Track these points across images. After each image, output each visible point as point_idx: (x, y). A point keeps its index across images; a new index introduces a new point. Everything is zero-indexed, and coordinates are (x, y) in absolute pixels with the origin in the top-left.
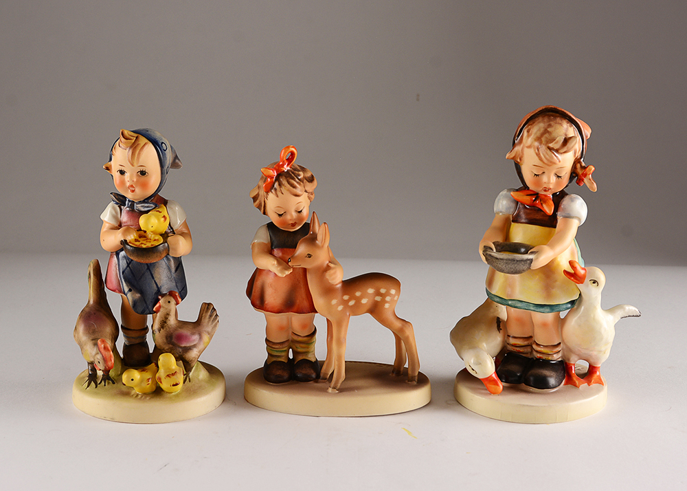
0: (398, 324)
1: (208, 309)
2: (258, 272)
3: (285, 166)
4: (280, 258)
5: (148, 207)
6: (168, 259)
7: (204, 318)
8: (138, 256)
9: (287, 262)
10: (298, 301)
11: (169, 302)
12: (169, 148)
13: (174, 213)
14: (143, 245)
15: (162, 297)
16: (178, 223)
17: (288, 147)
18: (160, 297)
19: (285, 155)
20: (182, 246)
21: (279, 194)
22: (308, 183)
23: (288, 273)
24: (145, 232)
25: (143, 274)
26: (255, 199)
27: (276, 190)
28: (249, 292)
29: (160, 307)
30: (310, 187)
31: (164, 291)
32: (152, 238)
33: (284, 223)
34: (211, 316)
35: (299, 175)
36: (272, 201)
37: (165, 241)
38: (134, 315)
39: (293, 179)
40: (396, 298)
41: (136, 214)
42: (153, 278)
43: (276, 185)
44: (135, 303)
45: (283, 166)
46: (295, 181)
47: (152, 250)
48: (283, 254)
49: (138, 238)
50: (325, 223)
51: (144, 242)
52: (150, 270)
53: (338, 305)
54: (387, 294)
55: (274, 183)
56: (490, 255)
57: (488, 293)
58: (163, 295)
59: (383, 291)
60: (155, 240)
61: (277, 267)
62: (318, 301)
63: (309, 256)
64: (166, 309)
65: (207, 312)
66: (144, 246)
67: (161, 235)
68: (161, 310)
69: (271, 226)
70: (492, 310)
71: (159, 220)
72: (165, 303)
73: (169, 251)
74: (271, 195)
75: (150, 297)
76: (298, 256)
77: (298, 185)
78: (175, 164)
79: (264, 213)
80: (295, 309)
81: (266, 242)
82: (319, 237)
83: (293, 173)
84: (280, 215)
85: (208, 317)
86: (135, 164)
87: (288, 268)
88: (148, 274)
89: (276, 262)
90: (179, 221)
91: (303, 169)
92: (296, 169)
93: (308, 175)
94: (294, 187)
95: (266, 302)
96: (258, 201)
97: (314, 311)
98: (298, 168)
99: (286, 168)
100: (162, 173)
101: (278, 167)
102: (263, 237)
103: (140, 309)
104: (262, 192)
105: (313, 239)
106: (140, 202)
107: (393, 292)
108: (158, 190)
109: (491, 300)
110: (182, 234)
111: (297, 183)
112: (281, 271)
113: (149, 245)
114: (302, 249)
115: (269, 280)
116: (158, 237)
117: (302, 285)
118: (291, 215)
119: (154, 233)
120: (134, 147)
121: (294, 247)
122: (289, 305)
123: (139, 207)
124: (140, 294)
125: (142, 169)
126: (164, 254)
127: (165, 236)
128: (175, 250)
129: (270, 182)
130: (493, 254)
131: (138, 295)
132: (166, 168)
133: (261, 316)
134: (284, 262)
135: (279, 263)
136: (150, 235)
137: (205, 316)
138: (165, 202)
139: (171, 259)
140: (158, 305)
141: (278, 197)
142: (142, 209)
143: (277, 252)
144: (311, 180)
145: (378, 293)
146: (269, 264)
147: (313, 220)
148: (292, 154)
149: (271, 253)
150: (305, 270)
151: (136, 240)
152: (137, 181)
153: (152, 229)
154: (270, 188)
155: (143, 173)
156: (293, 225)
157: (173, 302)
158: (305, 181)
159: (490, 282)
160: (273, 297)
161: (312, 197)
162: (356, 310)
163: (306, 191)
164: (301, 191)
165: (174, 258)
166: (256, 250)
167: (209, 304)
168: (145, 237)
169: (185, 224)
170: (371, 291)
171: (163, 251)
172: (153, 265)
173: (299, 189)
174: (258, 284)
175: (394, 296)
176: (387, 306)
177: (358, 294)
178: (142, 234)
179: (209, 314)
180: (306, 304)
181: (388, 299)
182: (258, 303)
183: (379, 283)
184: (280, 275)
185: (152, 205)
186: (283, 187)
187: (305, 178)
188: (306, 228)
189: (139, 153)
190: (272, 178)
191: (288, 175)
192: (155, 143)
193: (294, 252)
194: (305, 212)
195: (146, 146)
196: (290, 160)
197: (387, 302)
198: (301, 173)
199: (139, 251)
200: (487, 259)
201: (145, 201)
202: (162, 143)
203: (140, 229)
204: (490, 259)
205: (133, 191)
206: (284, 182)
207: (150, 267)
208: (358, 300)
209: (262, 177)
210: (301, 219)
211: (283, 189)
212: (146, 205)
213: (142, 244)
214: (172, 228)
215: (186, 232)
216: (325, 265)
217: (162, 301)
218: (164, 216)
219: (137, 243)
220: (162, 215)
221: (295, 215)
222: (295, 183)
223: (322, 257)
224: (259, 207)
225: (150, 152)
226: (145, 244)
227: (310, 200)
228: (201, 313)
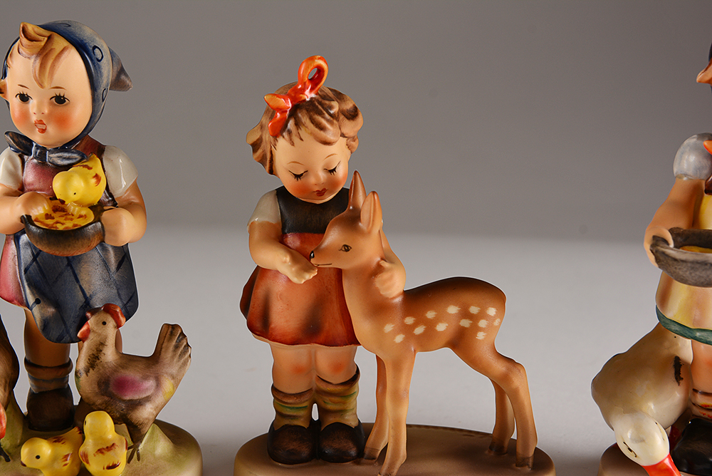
0: (500, 367)
1: (172, 334)
2: (259, 274)
3: (307, 92)
4: (297, 250)
5: (68, 159)
6: (104, 249)
7: (165, 352)
8: (49, 244)
9: (309, 258)
10: (327, 326)
11: (104, 323)
12: (107, 57)
13: (116, 169)
14: (58, 225)
15: (92, 314)
16: (122, 186)
17: (312, 59)
18: (89, 314)
19: (307, 72)
20: (127, 227)
21: (296, 140)
22: (346, 121)
23: (309, 276)
24: (63, 202)
25: (61, 274)
26: (256, 146)
27: (290, 132)
28: (245, 306)
29: (88, 331)
30: (350, 128)
31: (97, 303)
32: (75, 213)
33: (305, 189)
34: (177, 347)
35: (331, 107)
36: (283, 152)
37: (98, 219)
38: (46, 345)
39: (321, 114)
40: (496, 323)
41: (49, 170)
42: (77, 281)
43: (291, 124)
44: (46, 324)
45: (303, 91)
46: (324, 117)
47: (76, 234)
48: (302, 242)
49: (50, 212)
50: (374, 192)
51: (62, 220)
52: (72, 268)
53: (395, 333)
54: (481, 314)
55: (288, 122)
56: (663, 253)
57: (660, 316)
58: (95, 311)
59: (474, 310)
60: (81, 216)
61: (291, 266)
62: (362, 327)
63: (347, 248)
64: (100, 335)
65: (170, 339)
66: (60, 227)
67: (92, 207)
68: (91, 336)
69: (282, 193)
70: (666, 344)
71: (86, 181)
72: (97, 324)
73: (104, 235)
74: (282, 143)
75: (72, 316)
76: (326, 248)
77: (328, 125)
78: (119, 83)
79: (272, 171)
80: (322, 337)
81: (274, 223)
82: (365, 216)
83: (320, 103)
84: (298, 177)
85: (171, 348)
86: (46, 84)
87: (309, 268)
88: (68, 273)
89: (288, 259)
90: (124, 183)
91: (339, 96)
92: (325, 97)
93: (348, 106)
94: (322, 128)
95: (273, 326)
96: (260, 151)
97: (353, 341)
98: (331, 94)
99: (309, 95)
100: (94, 100)
101: (294, 93)
102: (269, 213)
103: (55, 333)
104: (267, 137)
105: (353, 221)
106: (57, 150)
107: (492, 311)
109: (664, 328)
110: (129, 206)
111: (328, 121)
112: (299, 274)
113: (69, 225)
114: (333, 237)
115: (278, 287)
116: (85, 211)
117: (334, 297)
118: (317, 176)
119: (80, 204)
120: (44, 54)
121: (321, 230)
122: (311, 332)
123: (54, 158)
124: (55, 308)
125: (58, 92)
126: (95, 242)
127: (98, 209)
128: (115, 234)
129: (281, 119)
130: (668, 251)
131: (51, 310)
132: (100, 91)
133: (263, 349)
134: (302, 258)
135: (295, 260)
137: (167, 348)
138: (99, 150)
139: (110, 249)
140: (84, 328)
141: (293, 144)
142: (60, 162)
143: (293, 240)
144: (352, 115)
145: (465, 314)
146: (278, 260)
147: (354, 184)
148: (320, 71)
149: (281, 240)
150: (339, 273)
151: (48, 216)
152: (50, 114)
153: (76, 198)
154: (279, 130)
155: (60, 100)
156: (321, 193)
157: (111, 323)
158: (342, 117)
159: (663, 297)
160: (285, 316)
161: (355, 144)
162: (426, 342)
163: (343, 135)
164: (334, 135)
165: (115, 248)
166: (256, 235)
167: (175, 327)
168: (63, 210)
169: (135, 188)
170: (453, 310)
171: (94, 235)
172: (78, 259)
173: (331, 132)
174: (259, 293)
175: (494, 318)
176: (481, 336)
177: (430, 315)
178: (59, 207)
179: (174, 343)
180: (340, 330)
181: (482, 323)
182: (258, 325)
183: (467, 297)
184: (295, 280)
185: (75, 155)
186: (303, 128)
187: (342, 112)
188: (344, 197)
189: (53, 66)
190: (283, 111)
191: (314, 108)
193: (321, 240)
194: (341, 172)
195: (66, 53)
196: (315, 81)
197: (480, 329)
198: (335, 104)
199: (52, 235)
200: (658, 260)
201: (65, 147)
202: (95, 47)
203: (53, 197)
204: (662, 259)
205: (43, 131)
206: (305, 119)
207: (72, 263)
208: (430, 325)
209: (268, 109)
210: (333, 183)
211: (303, 132)
212: (66, 155)
213: (57, 222)
214: (111, 195)
215: (136, 201)
216: (374, 264)
217: (92, 321)
218: (97, 176)
219: (50, 222)
220: (93, 172)
221: (322, 176)
222: (324, 122)
223: (368, 251)
224: (262, 160)
225: (72, 65)
226: (63, 224)
227: (350, 151)
228: (161, 342)
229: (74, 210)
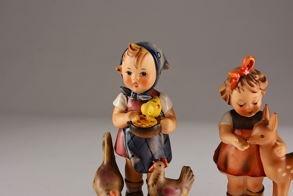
1: (187, 171)
3: (246, 71)
4: (240, 136)
5: (147, 98)
6: (160, 135)
7: (184, 178)
8: (140, 133)
9: (246, 140)
10: (252, 168)
11: (160, 166)
12: (162, 56)
13: (165, 102)
14: (143, 125)
15: (155, 162)
16: (167, 109)
17: (249, 57)
18: (154, 162)
19: (246, 62)
20: (170, 126)
21: (241, 91)
22: (262, 83)
23: (246, 148)
24: (145, 116)
25: (142, 145)
26: (222, 93)
27: (239, 88)
28: (216, 158)
29: (154, 168)
30: (263, 86)
31: (156, 157)
32: (149, 120)
33: (244, 111)
34: (189, 176)
35: (256, 77)
36: (235, 96)
37: (159, 123)
38: (134, 172)
39: (252, 80)
41: (139, 103)
42: (149, 148)
43: (239, 84)
44: (136, 165)
45: (244, 71)
46: (253, 82)
47: (150, 129)
48: (242, 133)
49: (139, 120)
50: (275, 113)
51: (144, 123)
52: (147, 142)
53: (282, 172)
55: (238, 83)
58: (156, 161)
60: (151, 122)
61: (238, 143)
62: (268, 169)
63: (263, 136)
64: (158, 170)
65: (186, 173)
66: (144, 126)
67: (156, 118)
68: (155, 171)
69: (233, 112)
71: (155, 107)
72: (157, 166)
73: (161, 130)
74: (235, 92)
75: (147, 162)
76: (254, 136)
77: (255, 85)
78: (165, 67)
79: (229, 103)
80: (250, 173)
81: (230, 125)
82: (271, 123)
83: (252, 76)
84: (241, 106)
85: (187, 176)
86: (139, 68)
87: (246, 144)
88: (145, 145)
89: (237, 140)
90: (168, 108)
91: (258, 73)
92: (253, 73)
93: (262, 76)
94: (252, 86)
95: (229, 168)
96: (224, 95)
97: (264, 175)
98: (255, 72)
99: (247, 72)
100: (157, 74)
101: (240, 71)
102: (228, 121)
103: (139, 169)
104: (228, 89)
105: (265, 125)
106: (141, 94)
108: (154, 86)
110: (170, 117)
111: (255, 83)
112: (242, 147)
113: (147, 125)
114: (257, 131)
115: (231, 152)
116: (153, 120)
117: (255, 156)
118: (249, 106)
119: (151, 116)
120: (138, 56)
122: (246, 171)
123: (140, 97)
124: (140, 159)
125: (143, 71)
126: (158, 132)
127: (158, 118)
128: (166, 129)
129: (235, 82)
131: (138, 160)
132: (160, 70)
134: (243, 140)
135: (240, 141)
136: (148, 118)
137: (185, 176)
138: (158, 94)
139: (162, 135)
140: (152, 167)
141: (240, 93)
142: (143, 99)
144: (264, 80)
146: (232, 141)
147: (265, 109)
148: (251, 62)
149: (233, 132)
150: (258, 146)
151: (138, 122)
152: (140, 80)
153: (150, 114)
154: (234, 87)
155: (144, 74)
156: (250, 113)
157: (163, 165)
158: (260, 81)
160: (234, 164)
161: (265, 92)
163: (260, 89)
164: (257, 89)
165: (164, 135)
166: (222, 130)
167: (188, 167)
168: (144, 119)
169: (172, 110)
171: (157, 130)
172: (150, 139)
174: (223, 154)
178: (143, 118)
179: (188, 174)
180: (258, 170)
182: (223, 167)
184: (240, 149)
185: (149, 97)
186: (244, 86)
187: (260, 79)
189: (142, 60)
190: (236, 79)
191: (249, 78)
192: (153, 53)
193: (251, 132)
194: (259, 104)
195: (147, 55)
198: (257, 76)
199: (140, 129)
201: (145, 93)
202: (158, 52)
205: (137, 87)
206: (245, 82)
207: (147, 141)
210: (256, 109)
211: (244, 88)
212: (146, 96)
213: (142, 124)
214: (163, 113)
215: (172, 115)
216: (274, 143)
217: (155, 165)
218: (158, 105)
219: (139, 124)
220: (157, 104)
221: (251, 106)
222: (253, 83)
223: (271, 138)
224: (225, 99)
225: (149, 59)
226: (145, 125)
227: (262, 95)
228: (182, 173)
229: (149, 119)
